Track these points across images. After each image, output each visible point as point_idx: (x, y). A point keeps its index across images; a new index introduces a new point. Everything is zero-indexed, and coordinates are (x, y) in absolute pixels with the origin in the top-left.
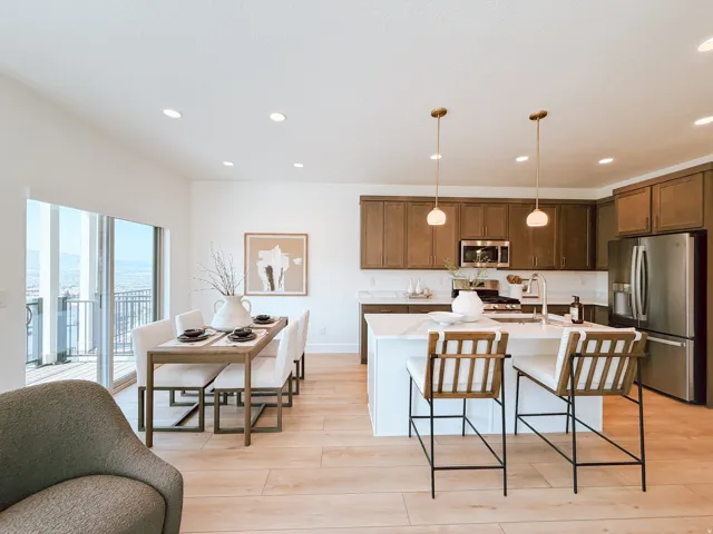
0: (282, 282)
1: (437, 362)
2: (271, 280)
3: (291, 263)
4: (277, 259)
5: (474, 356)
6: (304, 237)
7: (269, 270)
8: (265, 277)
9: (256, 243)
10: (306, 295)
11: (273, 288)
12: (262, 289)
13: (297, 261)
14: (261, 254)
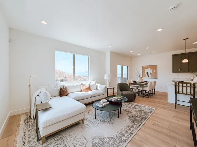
0: (151, 75)
1: (177, 87)
2: (148, 75)
3: (153, 72)
4: (150, 71)
5: (183, 86)
6: (156, 66)
7: (148, 73)
8: (146, 75)
9: (144, 68)
10: (157, 78)
11: (148, 77)
12: (146, 77)
13: (154, 71)
14: (146, 70)
